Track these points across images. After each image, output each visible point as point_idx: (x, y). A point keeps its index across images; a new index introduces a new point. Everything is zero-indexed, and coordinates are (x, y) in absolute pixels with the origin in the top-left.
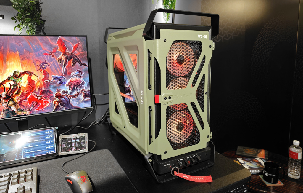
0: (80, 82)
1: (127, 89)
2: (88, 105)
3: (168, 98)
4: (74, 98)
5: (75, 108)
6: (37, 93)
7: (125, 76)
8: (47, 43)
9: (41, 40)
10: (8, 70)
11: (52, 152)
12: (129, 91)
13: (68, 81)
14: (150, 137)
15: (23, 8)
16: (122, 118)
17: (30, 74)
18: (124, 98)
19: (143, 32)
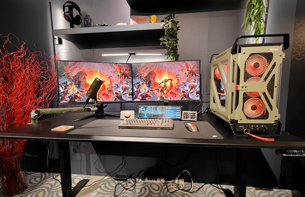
0: (195, 85)
1: (222, 91)
2: (198, 98)
3: (244, 87)
4: (191, 94)
5: (191, 99)
6: (174, 90)
7: (221, 83)
8: (180, 65)
9: (177, 63)
10: (163, 78)
11: (179, 118)
12: (223, 92)
13: (189, 84)
14: (232, 110)
15: (170, 49)
16: (217, 105)
17: (172, 80)
18: (220, 96)
19: (231, 51)
